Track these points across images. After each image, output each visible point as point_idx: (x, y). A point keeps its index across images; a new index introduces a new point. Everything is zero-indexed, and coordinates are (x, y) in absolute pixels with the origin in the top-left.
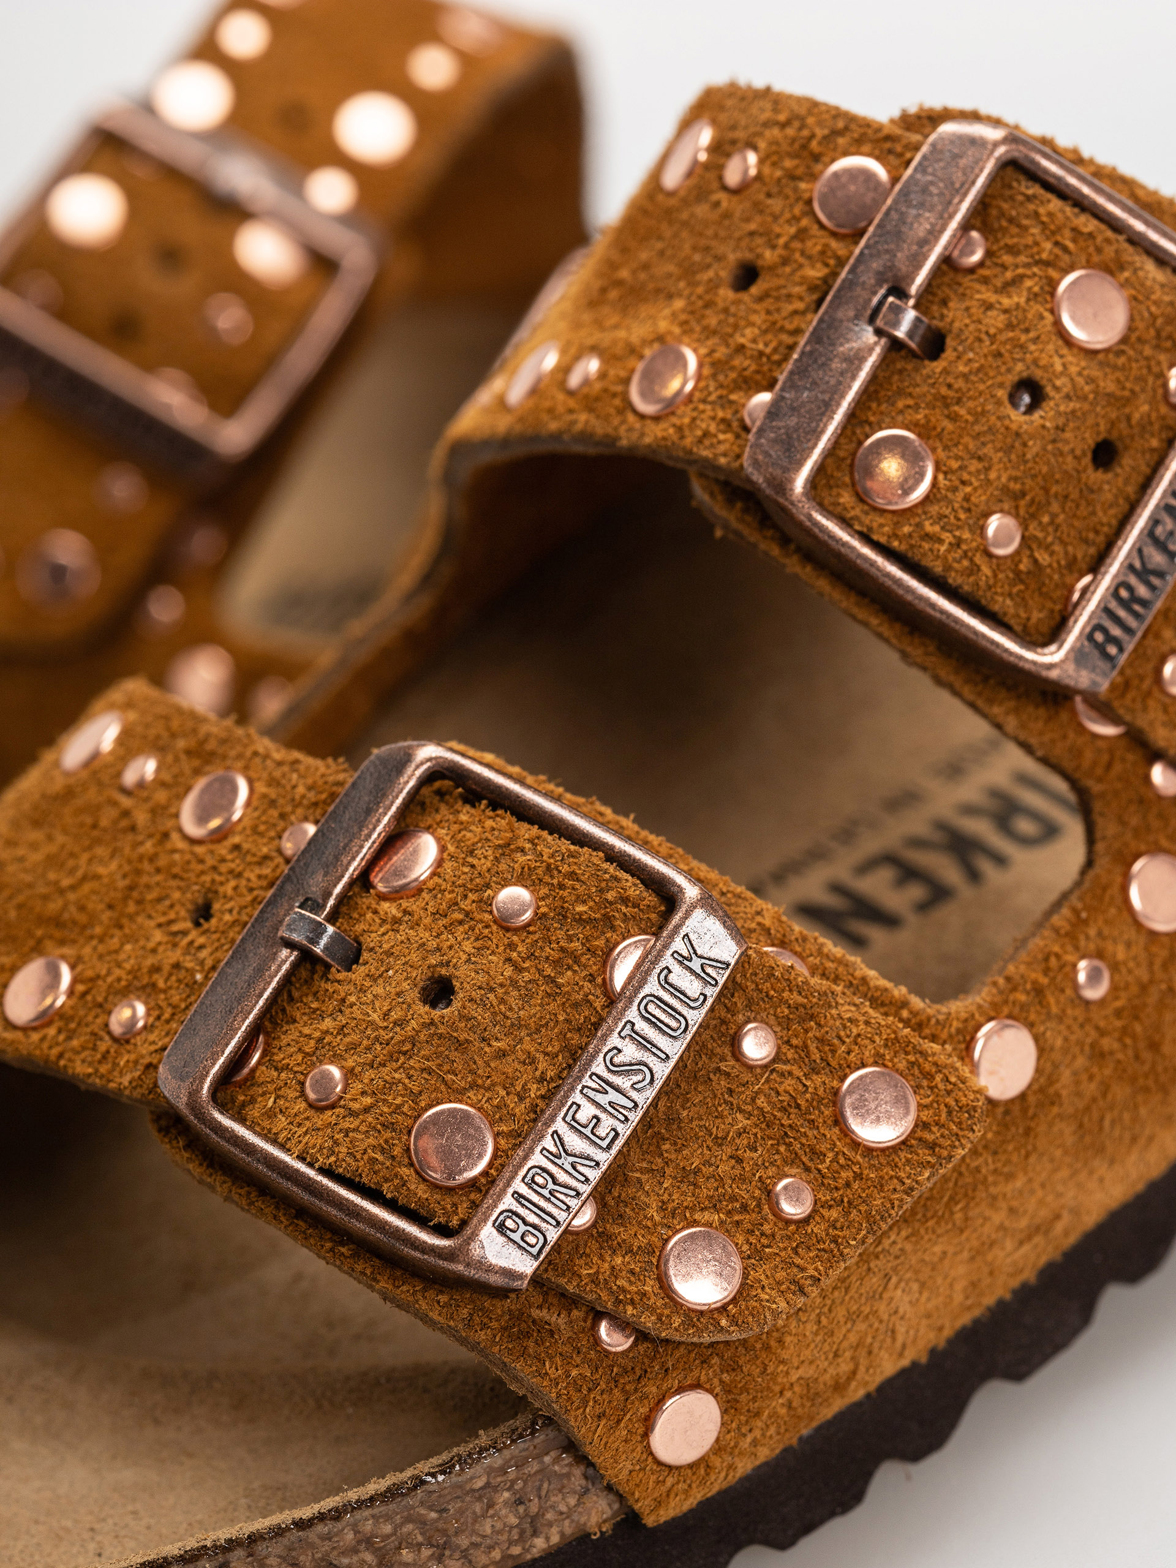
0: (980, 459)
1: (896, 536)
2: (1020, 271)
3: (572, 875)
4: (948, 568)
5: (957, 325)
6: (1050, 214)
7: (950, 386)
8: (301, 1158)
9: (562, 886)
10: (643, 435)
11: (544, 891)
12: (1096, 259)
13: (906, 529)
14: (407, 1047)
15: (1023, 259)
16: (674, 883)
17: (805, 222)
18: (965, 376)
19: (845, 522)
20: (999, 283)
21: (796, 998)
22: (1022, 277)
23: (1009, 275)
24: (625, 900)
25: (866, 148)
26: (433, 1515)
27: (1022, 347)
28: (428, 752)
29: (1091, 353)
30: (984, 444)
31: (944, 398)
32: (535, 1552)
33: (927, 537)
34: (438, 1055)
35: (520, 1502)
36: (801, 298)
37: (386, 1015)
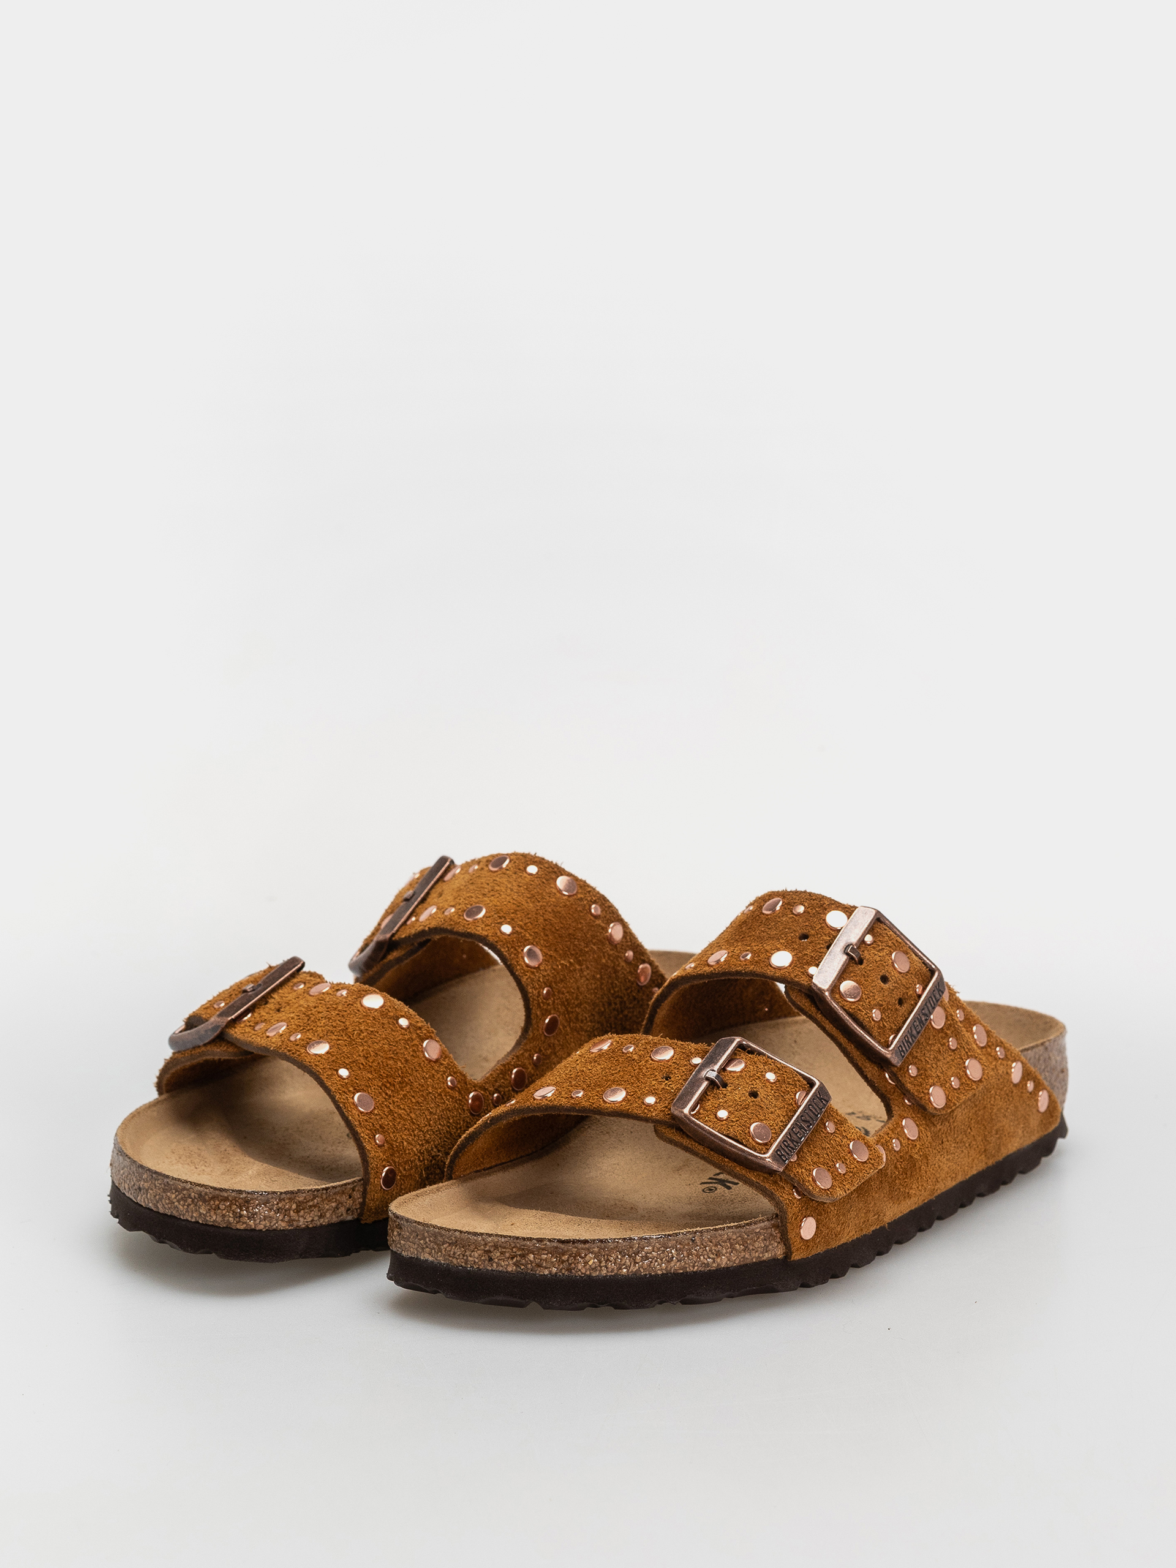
0: (873, 993)
1: (851, 1008)
2: (883, 947)
3: (786, 1072)
4: (864, 1020)
5: (867, 957)
6: (891, 935)
7: (865, 972)
8: (718, 1132)
9: (783, 1074)
10: (775, 973)
11: (778, 1075)
12: (901, 949)
13: (854, 1007)
14: (747, 1106)
15: (884, 944)
16: (812, 1080)
17: (823, 925)
18: (870, 970)
19: (838, 1003)
20: (878, 949)
21: (839, 1118)
22: (884, 949)
23: (880, 948)
24: (799, 1081)
25: (840, 909)
26: (746, 1236)
27: (884, 966)
28: (738, 1039)
29: (900, 973)
30: (874, 989)
31: (864, 975)
32: (764, 1258)
33: (859, 1010)
34: (756, 1110)
35: (765, 1240)
36: (823, 944)
37: (740, 1098)
